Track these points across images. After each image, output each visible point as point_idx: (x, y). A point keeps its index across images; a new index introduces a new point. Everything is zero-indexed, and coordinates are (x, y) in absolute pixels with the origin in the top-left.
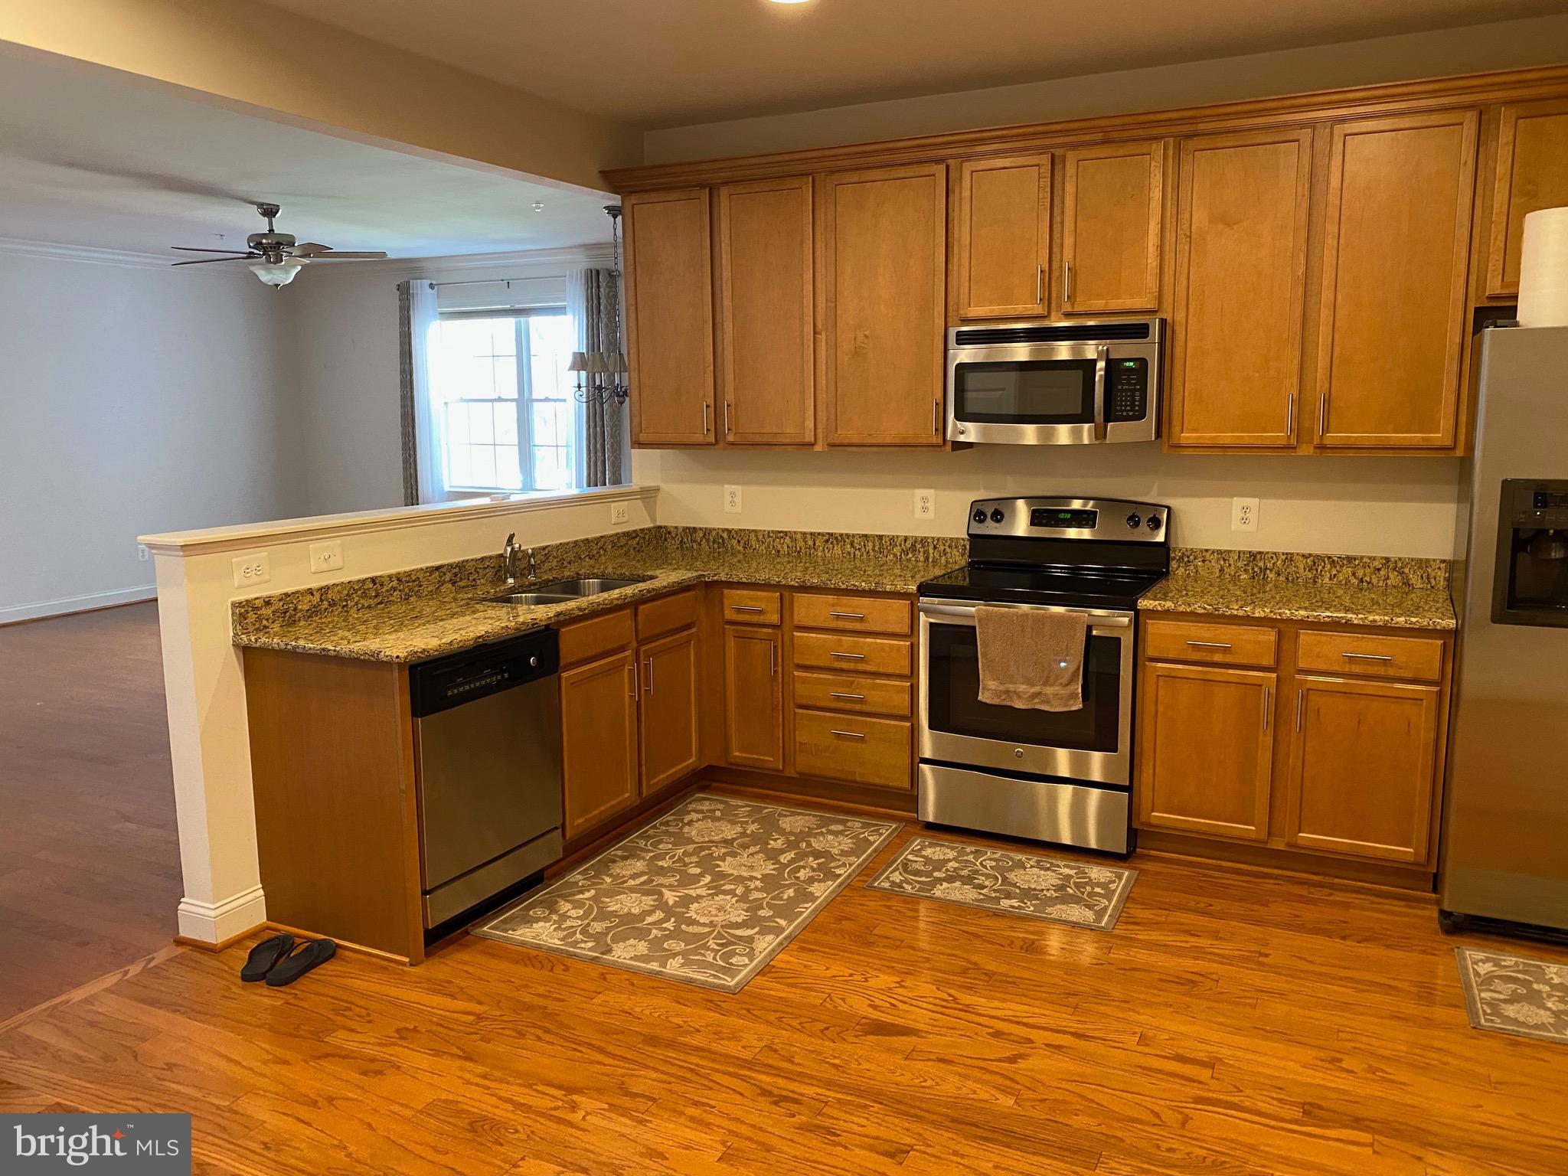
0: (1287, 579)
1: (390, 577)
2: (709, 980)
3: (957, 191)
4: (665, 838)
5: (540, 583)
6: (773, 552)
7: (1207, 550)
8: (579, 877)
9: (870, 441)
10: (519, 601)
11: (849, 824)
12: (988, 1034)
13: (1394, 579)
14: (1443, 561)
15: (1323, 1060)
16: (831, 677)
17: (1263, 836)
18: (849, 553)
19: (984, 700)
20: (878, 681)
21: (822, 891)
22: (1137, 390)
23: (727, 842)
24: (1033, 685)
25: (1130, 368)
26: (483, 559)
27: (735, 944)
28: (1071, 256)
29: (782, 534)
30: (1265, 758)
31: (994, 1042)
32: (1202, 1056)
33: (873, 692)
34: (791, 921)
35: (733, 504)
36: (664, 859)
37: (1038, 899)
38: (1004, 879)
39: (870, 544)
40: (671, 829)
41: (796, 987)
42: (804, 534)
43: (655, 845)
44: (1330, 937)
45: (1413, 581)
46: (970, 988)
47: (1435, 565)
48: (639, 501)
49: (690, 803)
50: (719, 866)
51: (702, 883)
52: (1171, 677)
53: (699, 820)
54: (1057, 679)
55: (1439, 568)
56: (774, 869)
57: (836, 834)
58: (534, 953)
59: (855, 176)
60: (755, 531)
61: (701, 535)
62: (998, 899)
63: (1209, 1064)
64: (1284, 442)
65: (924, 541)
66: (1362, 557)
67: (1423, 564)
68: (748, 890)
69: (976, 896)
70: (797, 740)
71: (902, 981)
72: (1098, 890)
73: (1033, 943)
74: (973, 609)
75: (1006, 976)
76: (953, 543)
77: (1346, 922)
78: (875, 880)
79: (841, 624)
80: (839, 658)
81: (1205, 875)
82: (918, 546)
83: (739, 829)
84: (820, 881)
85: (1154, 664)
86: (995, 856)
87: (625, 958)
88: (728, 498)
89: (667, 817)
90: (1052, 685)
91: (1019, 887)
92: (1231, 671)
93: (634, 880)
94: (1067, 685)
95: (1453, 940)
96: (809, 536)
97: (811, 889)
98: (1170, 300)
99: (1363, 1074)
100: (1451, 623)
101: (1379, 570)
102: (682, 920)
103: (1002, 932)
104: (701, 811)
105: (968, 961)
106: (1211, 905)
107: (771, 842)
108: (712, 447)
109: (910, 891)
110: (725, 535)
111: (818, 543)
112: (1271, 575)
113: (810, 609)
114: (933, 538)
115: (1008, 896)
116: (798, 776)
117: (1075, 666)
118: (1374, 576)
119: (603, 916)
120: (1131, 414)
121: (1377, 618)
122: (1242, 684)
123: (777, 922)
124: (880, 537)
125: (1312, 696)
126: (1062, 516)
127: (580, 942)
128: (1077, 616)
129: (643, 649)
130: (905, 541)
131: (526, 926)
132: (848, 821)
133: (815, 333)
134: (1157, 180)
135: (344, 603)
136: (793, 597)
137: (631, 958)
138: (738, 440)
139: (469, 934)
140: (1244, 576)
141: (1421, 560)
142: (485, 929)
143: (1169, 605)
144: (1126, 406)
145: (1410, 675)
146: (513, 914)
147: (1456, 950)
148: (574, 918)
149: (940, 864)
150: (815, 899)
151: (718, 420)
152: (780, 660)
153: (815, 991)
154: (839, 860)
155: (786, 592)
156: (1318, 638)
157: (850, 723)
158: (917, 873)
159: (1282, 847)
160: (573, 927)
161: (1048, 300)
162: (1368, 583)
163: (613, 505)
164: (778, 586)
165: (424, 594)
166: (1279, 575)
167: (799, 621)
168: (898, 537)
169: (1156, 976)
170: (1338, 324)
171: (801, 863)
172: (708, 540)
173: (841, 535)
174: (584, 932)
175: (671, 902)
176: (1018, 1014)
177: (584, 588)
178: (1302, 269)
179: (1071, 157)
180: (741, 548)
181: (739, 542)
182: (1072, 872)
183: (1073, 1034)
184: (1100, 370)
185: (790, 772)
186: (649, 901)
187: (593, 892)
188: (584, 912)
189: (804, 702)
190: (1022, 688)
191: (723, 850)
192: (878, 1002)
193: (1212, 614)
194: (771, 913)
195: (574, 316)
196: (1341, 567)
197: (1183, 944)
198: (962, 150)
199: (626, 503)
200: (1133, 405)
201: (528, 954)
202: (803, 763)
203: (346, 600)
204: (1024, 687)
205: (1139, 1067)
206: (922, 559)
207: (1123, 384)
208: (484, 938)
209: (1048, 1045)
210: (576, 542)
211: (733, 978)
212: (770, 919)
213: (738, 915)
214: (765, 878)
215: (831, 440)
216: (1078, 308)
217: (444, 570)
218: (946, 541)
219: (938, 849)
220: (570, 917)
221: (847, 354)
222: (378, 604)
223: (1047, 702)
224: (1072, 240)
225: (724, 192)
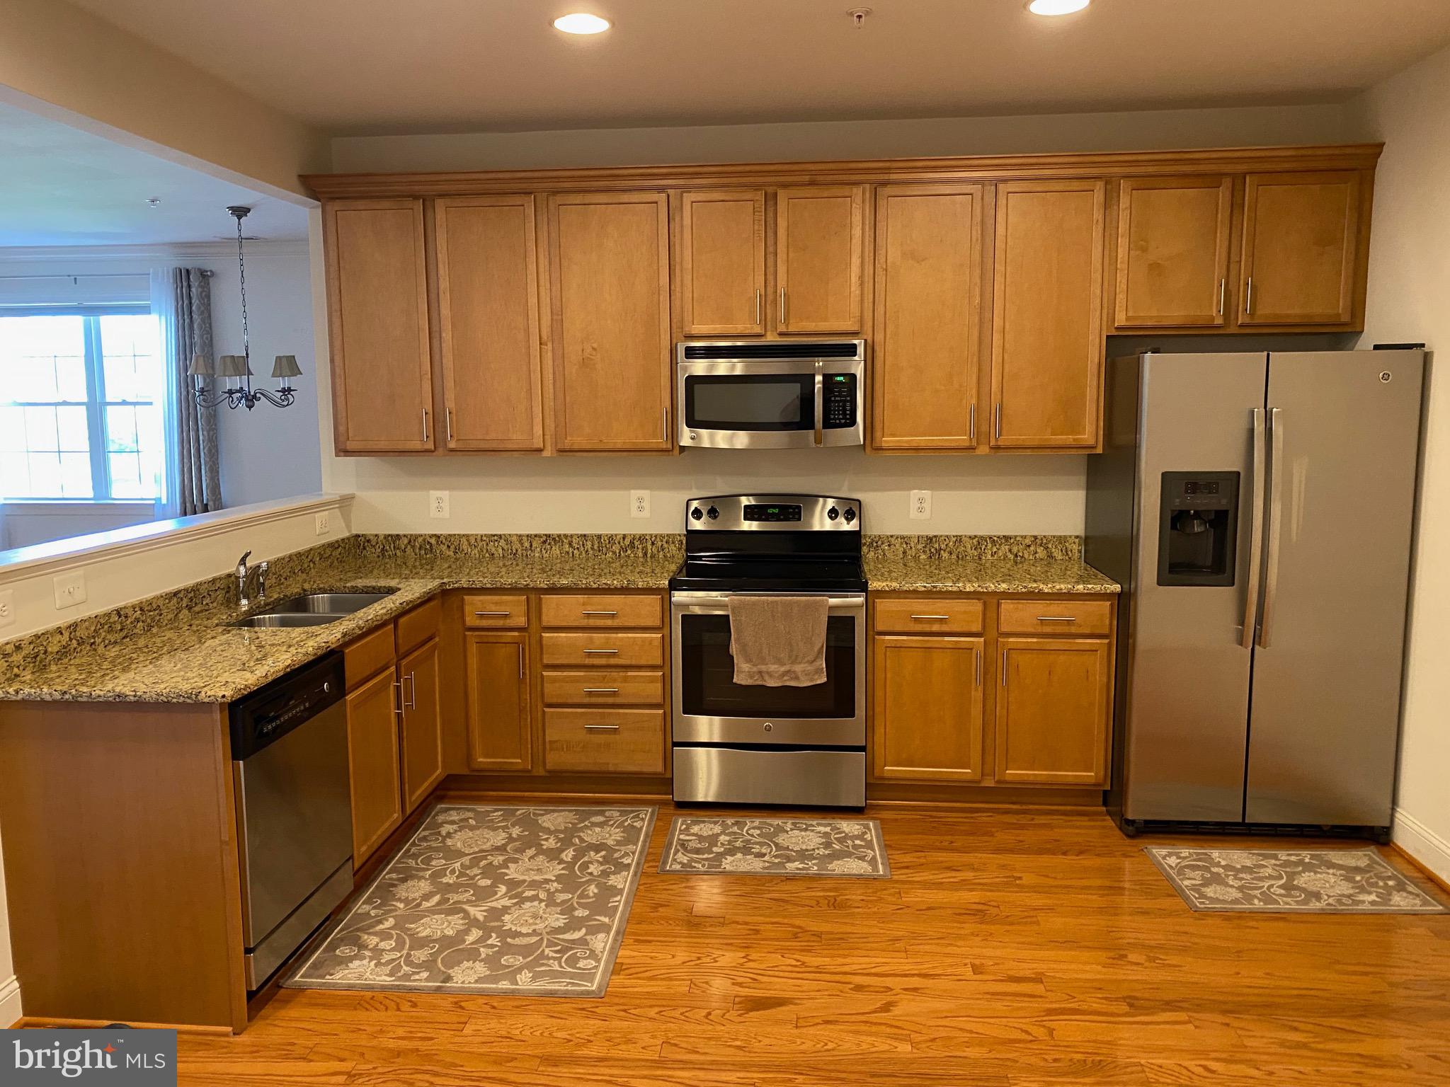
0: (958, 557)
1: (134, 607)
2: (569, 988)
3: (677, 219)
4: (434, 854)
5: (273, 602)
6: (487, 555)
7: (892, 536)
8: (366, 908)
9: (602, 447)
10: (261, 623)
11: (607, 814)
12: (850, 989)
13: (1041, 553)
14: (1077, 537)
15: (1114, 959)
16: (582, 674)
17: (978, 777)
18: (568, 553)
19: (739, 682)
20: (629, 674)
21: (622, 881)
22: (848, 401)
23: (501, 849)
24: (783, 664)
25: (841, 382)
26: (214, 581)
27: (572, 949)
28: (784, 283)
29: (496, 538)
30: (976, 711)
31: (859, 996)
32: (1028, 973)
33: (626, 684)
34: (612, 916)
35: (439, 509)
36: (446, 875)
37: (815, 859)
38: (776, 845)
39: (589, 543)
40: (434, 844)
41: (656, 980)
42: (520, 536)
43: (428, 861)
44: (1054, 854)
45: (1055, 554)
46: (809, 951)
47: (1071, 540)
48: (337, 510)
49: (437, 815)
50: (507, 875)
51: (499, 894)
52: (897, 648)
53: (456, 831)
54: (804, 658)
55: (1074, 543)
56: (563, 869)
57: (601, 825)
58: (369, 994)
59: (578, 198)
60: (467, 536)
61: (406, 541)
62: (782, 865)
63: (1038, 979)
64: (967, 444)
65: (642, 538)
66: (1016, 537)
67: (1062, 540)
68: (551, 895)
69: (761, 865)
70: (548, 739)
71: (748, 955)
72: (858, 842)
73: (836, 900)
74: (727, 599)
75: (832, 933)
76: (669, 539)
77: (1058, 841)
78: (665, 863)
79: (592, 622)
80: (590, 655)
81: (931, 816)
82: (637, 543)
83: (504, 835)
84: (614, 873)
85: (883, 637)
86: (755, 824)
87: (470, 983)
88: (434, 505)
89: (421, 833)
90: (800, 663)
91: (792, 850)
92: (946, 639)
93: (427, 900)
94: (813, 662)
95: (1140, 843)
96: (525, 539)
97: (610, 883)
98: (870, 324)
99: (1147, 964)
100: (1116, 588)
101: (1029, 546)
102: (504, 934)
103: (803, 894)
104: (453, 822)
105: (793, 926)
106: (952, 842)
107: (543, 842)
108: (430, 454)
109: (702, 869)
110: (433, 541)
111: (534, 545)
112: (945, 555)
113: (557, 609)
114: (651, 535)
115: (789, 860)
116: (547, 774)
117: (820, 645)
118: (1025, 552)
119: (420, 943)
120: (843, 421)
121: (1062, 586)
122: (956, 648)
123: (599, 920)
124: (599, 537)
125: (1014, 654)
126: (770, 511)
127: (411, 975)
128: (820, 600)
129: (404, 662)
130: (624, 539)
131: (342, 967)
132: (605, 811)
133: (541, 344)
134: (857, 218)
135: (92, 641)
136: (540, 599)
137: (476, 982)
138: (460, 446)
139: (282, 987)
140: (923, 557)
141: (1060, 537)
142: (297, 978)
143: (895, 585)
144: (839, 414)
145: (1087, 631)
146: (318, 957)
147: (1145, 850)
148: (389, 951)
149: (713, 840)
150: (620, 892)
151: (436, 427)
152: (527, 662)
153: (676, 980)
154: (619, 850)
155: (534, 594)
156: (1016, 606)
157: (603, 715)
158: (698, 851)
159: (992, 784)
160: (394, 960)
161: (764, 321)
162: (1022, 557)
163: (317, 515)
164: (525, 590)
165: (164, 624)
166: (951, 554)
167: (548, 622)
168: (616, 535)
169: (949, 911)
170: (1007, 346)
171: (586, 859)
172: (413, 547)
173: (559, 536)
174: (409, 962)
175: (481, 919)
176: (864, 966)
177: (313, 604)
178: (977, 300)
179: (782, 195)
180: (452, 553)
181: (449, 547)
182: (828, 829)
183: (919, 975)
184: (819, 383)
185: (540, 772)
186: (457, 921)
187: (391, 920)
188: (395, 941)
189: (554, 700)
190: (773, 668)
191: (501, 858)
192: (740, 980)
193: (931, 591)
194: (587, 913)
195: (160, 316)
196: (1000, 545)
197: (952, 880)
198: (681, 182)
199: (327, 512)
200: (845, 414)
201: (363, 996)
202: (555, 760)
203: (93, 637)
204: (776, 666)
205: (988, 993)
206: (641, 555)
207: (835, 396)
208: (301, 990)
209: (905, 989)
210: (290, 556)
211: (592, 982)
212: (588, 918)
213: (559, 921)
214: (559, 878)
215: (560, 446)
216: (792, 329)
217: (181, 595)
218: (664, 537)
219: (702, 825)
220: (384, 950)
221: (575, 365)
222: (124, 638)
223: (797, 678)
224: (785, 268)
225: (440, 203)
